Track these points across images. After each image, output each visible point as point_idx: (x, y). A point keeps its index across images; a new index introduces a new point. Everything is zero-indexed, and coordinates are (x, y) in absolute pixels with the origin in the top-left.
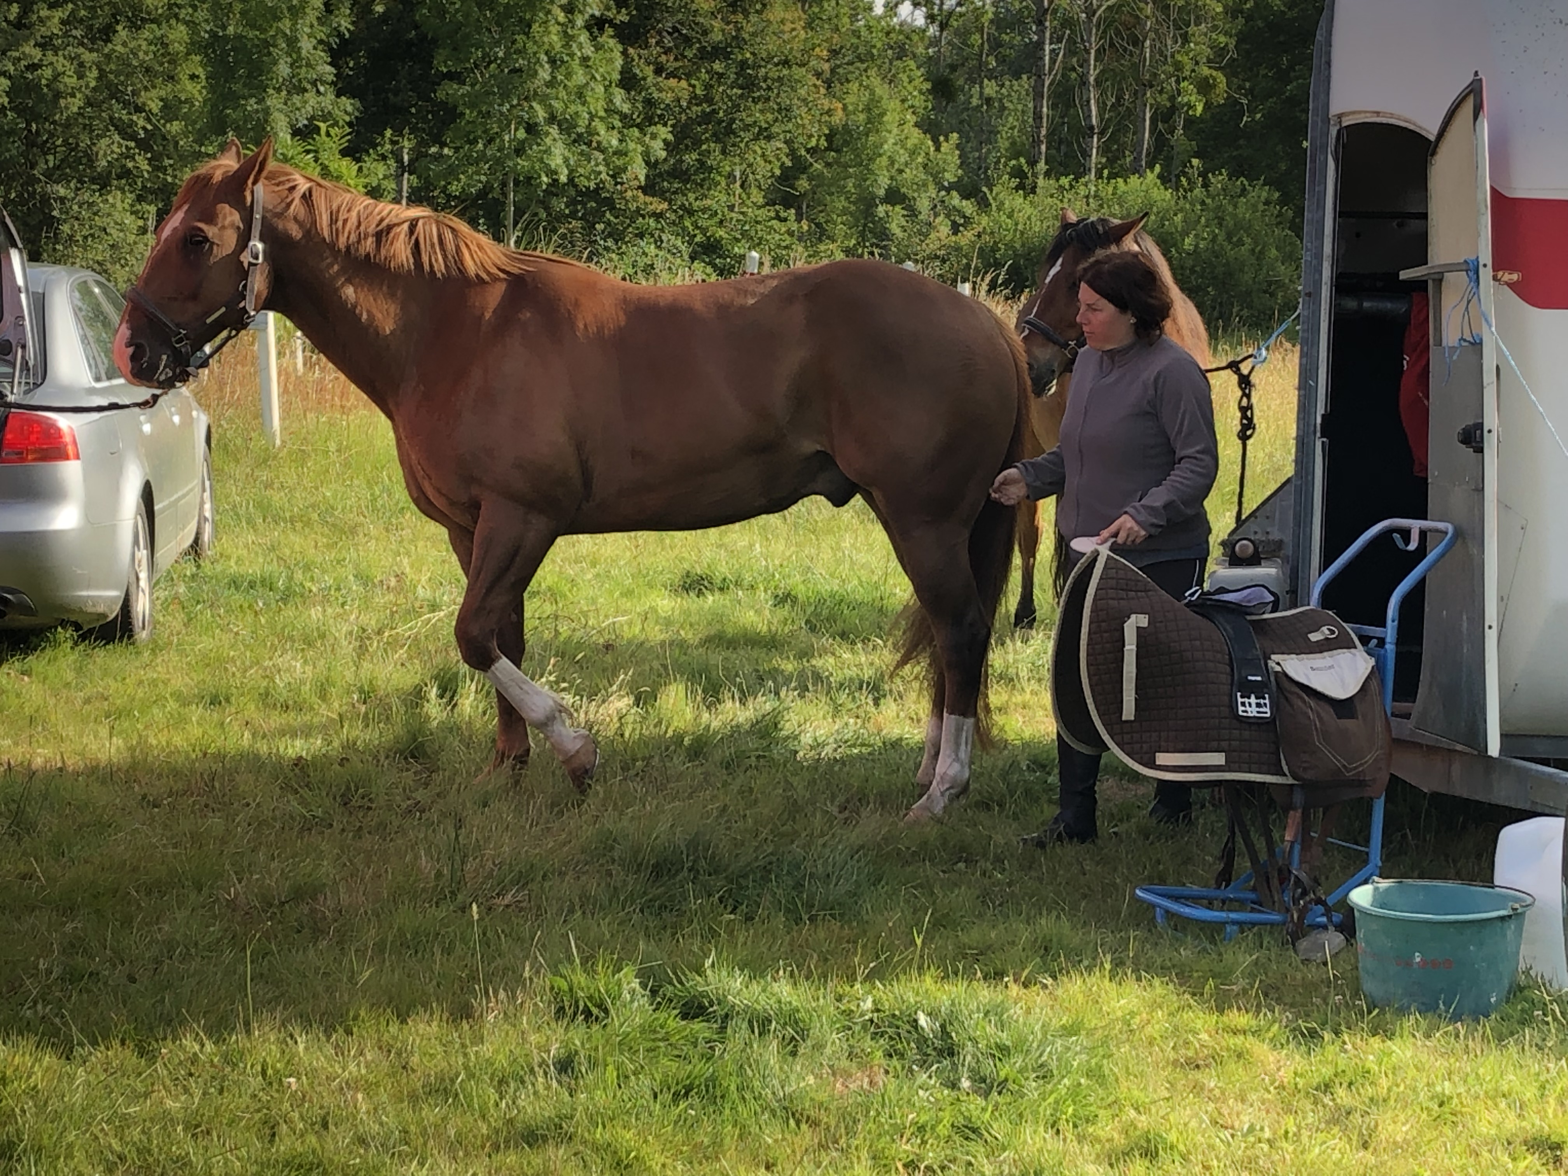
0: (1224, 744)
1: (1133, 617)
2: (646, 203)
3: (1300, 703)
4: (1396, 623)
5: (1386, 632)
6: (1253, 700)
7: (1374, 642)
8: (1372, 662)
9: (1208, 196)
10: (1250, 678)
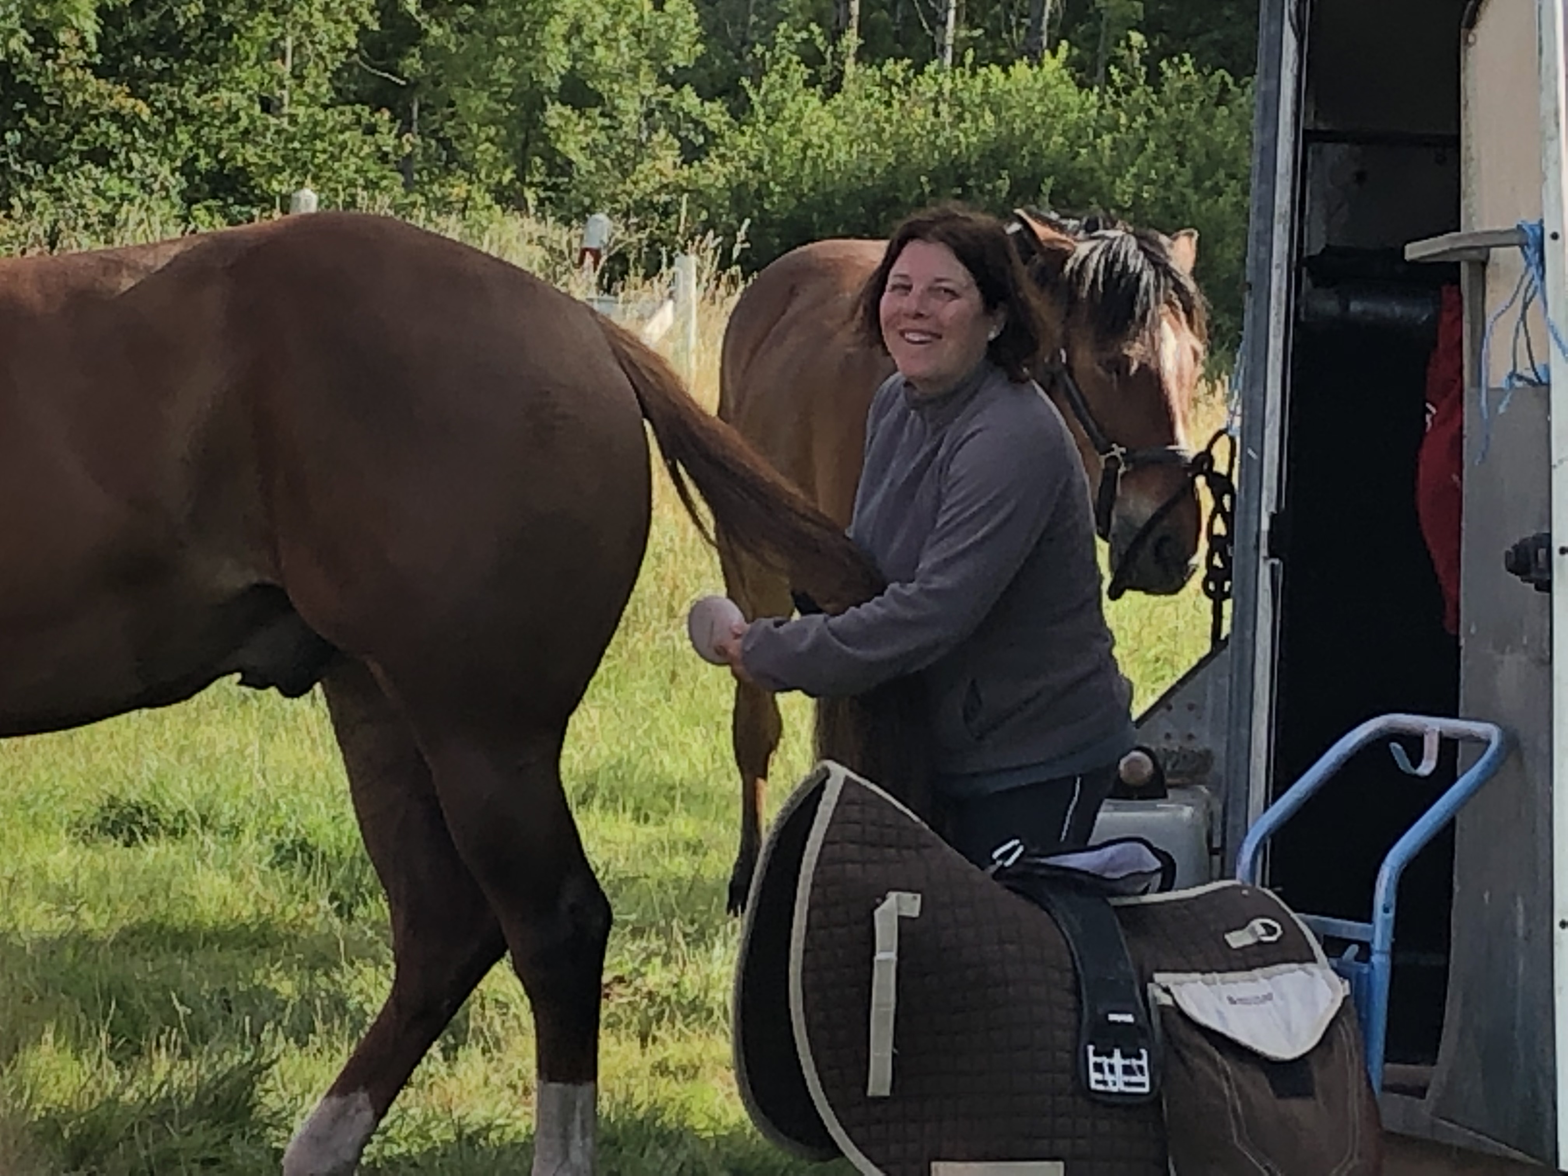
0: (1062, 1145)
1: (892, 896)
2: (100, 95)
3: (1208, 1069)
4: (1391, 915)
5: (1373, 931)
6: (1118, 1060)
7: (1354, 949)
8: (1343, 989)
9: (1160, 103)
10: (1113, 1017)
